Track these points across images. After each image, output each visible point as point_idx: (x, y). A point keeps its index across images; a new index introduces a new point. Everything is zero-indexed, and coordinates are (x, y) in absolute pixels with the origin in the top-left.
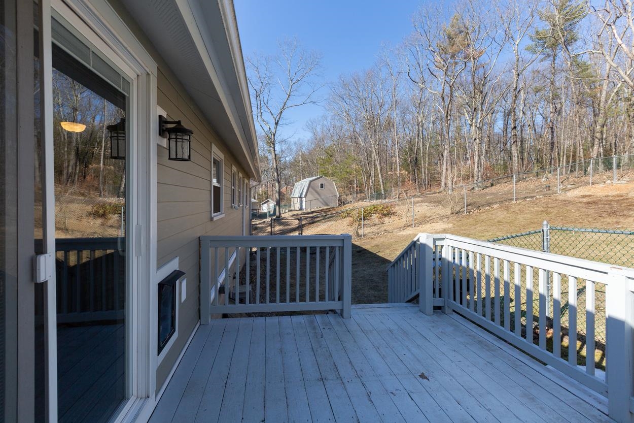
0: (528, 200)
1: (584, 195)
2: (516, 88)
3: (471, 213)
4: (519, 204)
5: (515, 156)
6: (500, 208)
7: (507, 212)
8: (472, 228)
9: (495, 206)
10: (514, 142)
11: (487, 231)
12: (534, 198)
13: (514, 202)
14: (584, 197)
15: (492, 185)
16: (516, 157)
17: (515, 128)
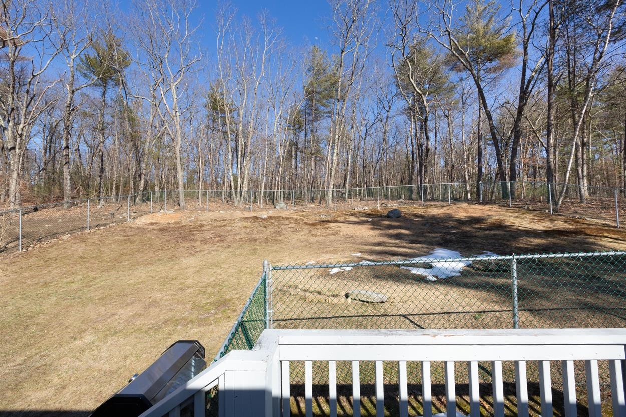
0: (102, 228)
1: (151, 223)
2: (70, 104)
3: (30, 249)
4: (94, 233)
5: (66, 178)
6: (72, 239)
7: (85, 243)
8: (43, 272)
9: (66, 237)
10: (66, 163)
11: (73, 274)
12: (108, 226)
13: (87, 231)
14: (152, 224)
15: (36, 210)
16: (68, 179)
17: (67, 147)
